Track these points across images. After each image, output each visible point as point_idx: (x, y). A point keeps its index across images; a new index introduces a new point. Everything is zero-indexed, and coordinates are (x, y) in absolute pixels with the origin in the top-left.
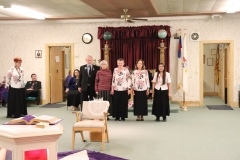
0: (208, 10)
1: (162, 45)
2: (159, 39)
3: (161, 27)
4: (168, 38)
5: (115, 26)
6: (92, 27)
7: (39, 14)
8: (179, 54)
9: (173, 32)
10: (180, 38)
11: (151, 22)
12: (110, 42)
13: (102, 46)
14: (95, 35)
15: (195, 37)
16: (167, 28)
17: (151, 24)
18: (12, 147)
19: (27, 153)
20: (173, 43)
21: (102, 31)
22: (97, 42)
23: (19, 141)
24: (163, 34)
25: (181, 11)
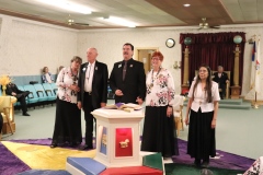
1: (237, 49)
2: (235, 44)
3: (237, 34)
4: (243, 43)
5: (195, 32)
6: (174, 34)
8: (253, 58)
9: (248, 38)
10: (254, 44)
12: (190, 46)
13: (183, 50)
14: (177, 40)
16: (242, 35)
17: (228, 31)
19: (117, 130)
20: (248, 48)
21: (183, 37)
22: (179, 46)
23: (112, 120)
24: (238, 39)
25: (256, 19)
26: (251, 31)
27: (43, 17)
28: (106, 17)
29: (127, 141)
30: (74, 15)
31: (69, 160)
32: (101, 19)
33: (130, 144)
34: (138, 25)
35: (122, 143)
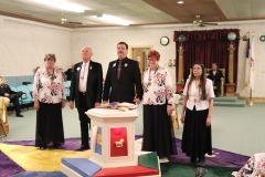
1: (232, 46)
2: (229, 42)
3: (231, 31)
4: (237, 40)
5: (189, 30)
7: (125, 21)
8: (247, 55)
9: (242, 34)
10: (248, 40)
11: (221, 26)
12: (184, 44)
13: (177, 48)
14: (172, 39)
15: (263, 39)
16: (237, 31)
17: (222, 28)
19: (112, 130)
20: (242, 44)
21: (177, 34)
22: (173, 44)
24: (232, 36)
25: (249, 15)
26: (245, 28)
27: (35, 16)
28: (99, 15)
29: (122, 140)
30: (67, 14)
31: (64, 161)
32: (95, 17)
33: (125, 144)
34: (132, 23)
35: (117, 143)
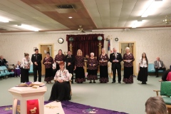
0: (123, 26)
1: (100, 44)
2: (98, 41)
3: (99, 35)
4: (103, 40)
5: (75, 34)
6: (63, 35)
8: (109, 49)
9: (105, 37)
10: (109, 41)
11: (94, 32)
12: (73, 42)
13: (69, 45)
14: (65, 38)
15: (117, 40)
16: (102, 35)
17: (94, 33)
18: (20, 99)
19: (28, 102)
20: (106, 43)
21: (68, 37)
22: (66, 43)
23: (24, 95)
24: (100, 38)
25: (109, 26)
26: (107, 34)
28: (19, 24)
29: (35, 108)
33: (37, 111)
35: (32, 110)
